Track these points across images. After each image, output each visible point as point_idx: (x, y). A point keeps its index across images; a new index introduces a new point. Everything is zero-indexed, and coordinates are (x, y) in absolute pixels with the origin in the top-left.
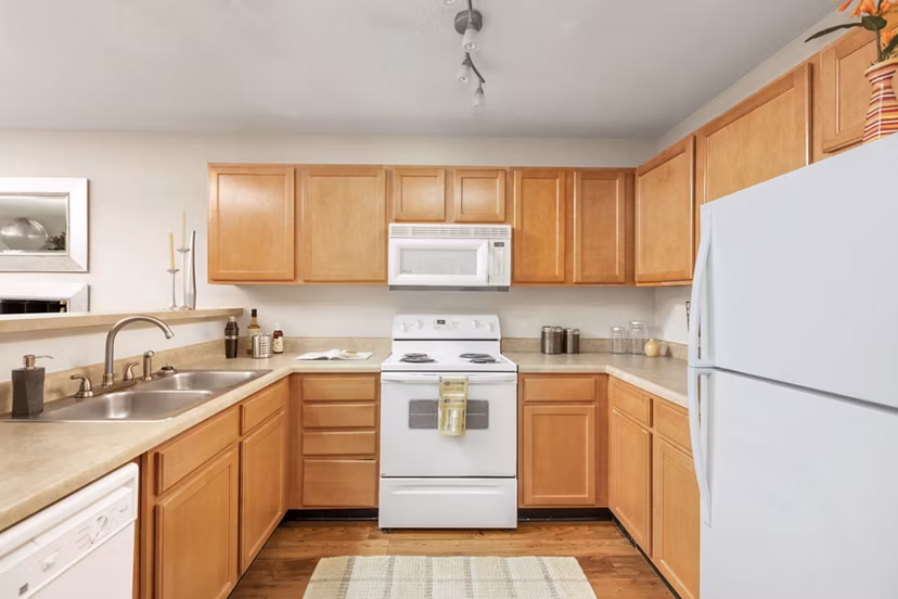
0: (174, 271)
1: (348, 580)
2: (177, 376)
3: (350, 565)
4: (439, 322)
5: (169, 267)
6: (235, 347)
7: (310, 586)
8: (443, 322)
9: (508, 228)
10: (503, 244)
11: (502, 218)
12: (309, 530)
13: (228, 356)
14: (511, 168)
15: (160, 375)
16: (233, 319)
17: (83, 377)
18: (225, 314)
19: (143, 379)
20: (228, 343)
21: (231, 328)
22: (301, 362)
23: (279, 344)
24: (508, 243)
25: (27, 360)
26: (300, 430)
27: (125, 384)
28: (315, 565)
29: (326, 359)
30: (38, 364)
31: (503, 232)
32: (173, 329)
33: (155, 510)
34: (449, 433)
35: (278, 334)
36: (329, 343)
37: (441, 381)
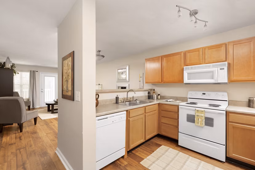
0: (140, 81)
1: (167, 151)
2: (138, 101)
3: (168, 149)
4: (203, 94)
5: (139, 80)
6: (150, 97)
7: (158, 149)
8: (205, 94)
9: (226, 63)
10: (223, 69)
11: (225, 60)
12: (162, 140)
13: (148, 99)
14: (228, 42)
15: (136, 101)
16: (149, 91)
17: (124, 99)
18: (148, 90)
19: (133, 101)
20: (148, 96)
21: (149, 93)
22: (163, 101)
23: (159, 97)
24: (226, 69)
25: (117, 95)
26: (161, 117)
27: (130, 101)
28: (161, 146)
29: (167, 101)
30: (118, 96)
31: (225, 65)
32: (136, 92)
33: (129, 120)
34: (198, 125)
35: (159, 95)
36: (171, 98)
37: (195, 110)
